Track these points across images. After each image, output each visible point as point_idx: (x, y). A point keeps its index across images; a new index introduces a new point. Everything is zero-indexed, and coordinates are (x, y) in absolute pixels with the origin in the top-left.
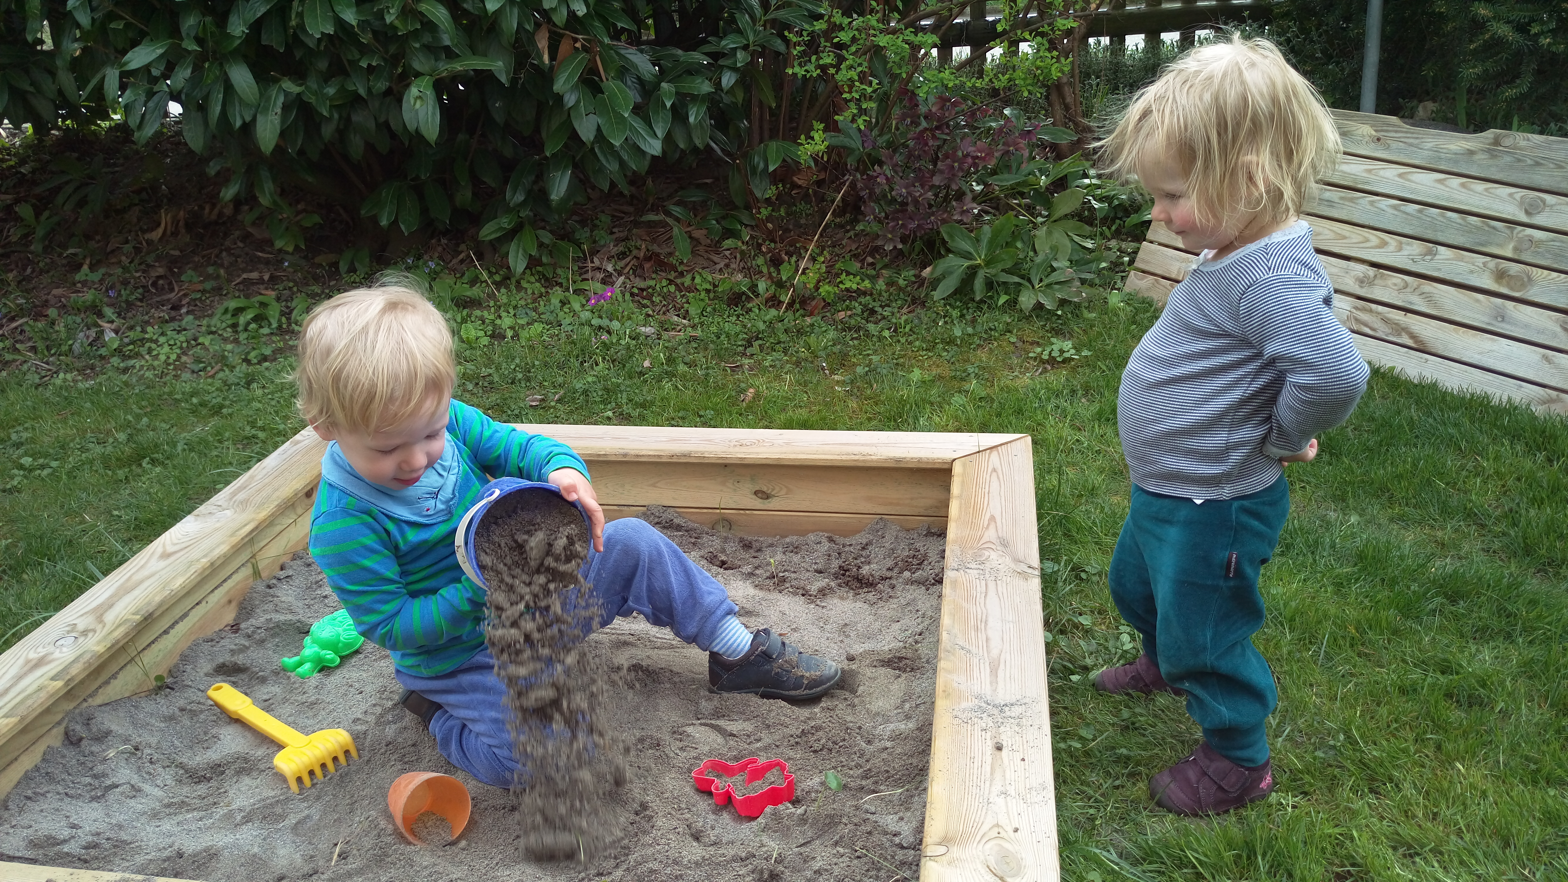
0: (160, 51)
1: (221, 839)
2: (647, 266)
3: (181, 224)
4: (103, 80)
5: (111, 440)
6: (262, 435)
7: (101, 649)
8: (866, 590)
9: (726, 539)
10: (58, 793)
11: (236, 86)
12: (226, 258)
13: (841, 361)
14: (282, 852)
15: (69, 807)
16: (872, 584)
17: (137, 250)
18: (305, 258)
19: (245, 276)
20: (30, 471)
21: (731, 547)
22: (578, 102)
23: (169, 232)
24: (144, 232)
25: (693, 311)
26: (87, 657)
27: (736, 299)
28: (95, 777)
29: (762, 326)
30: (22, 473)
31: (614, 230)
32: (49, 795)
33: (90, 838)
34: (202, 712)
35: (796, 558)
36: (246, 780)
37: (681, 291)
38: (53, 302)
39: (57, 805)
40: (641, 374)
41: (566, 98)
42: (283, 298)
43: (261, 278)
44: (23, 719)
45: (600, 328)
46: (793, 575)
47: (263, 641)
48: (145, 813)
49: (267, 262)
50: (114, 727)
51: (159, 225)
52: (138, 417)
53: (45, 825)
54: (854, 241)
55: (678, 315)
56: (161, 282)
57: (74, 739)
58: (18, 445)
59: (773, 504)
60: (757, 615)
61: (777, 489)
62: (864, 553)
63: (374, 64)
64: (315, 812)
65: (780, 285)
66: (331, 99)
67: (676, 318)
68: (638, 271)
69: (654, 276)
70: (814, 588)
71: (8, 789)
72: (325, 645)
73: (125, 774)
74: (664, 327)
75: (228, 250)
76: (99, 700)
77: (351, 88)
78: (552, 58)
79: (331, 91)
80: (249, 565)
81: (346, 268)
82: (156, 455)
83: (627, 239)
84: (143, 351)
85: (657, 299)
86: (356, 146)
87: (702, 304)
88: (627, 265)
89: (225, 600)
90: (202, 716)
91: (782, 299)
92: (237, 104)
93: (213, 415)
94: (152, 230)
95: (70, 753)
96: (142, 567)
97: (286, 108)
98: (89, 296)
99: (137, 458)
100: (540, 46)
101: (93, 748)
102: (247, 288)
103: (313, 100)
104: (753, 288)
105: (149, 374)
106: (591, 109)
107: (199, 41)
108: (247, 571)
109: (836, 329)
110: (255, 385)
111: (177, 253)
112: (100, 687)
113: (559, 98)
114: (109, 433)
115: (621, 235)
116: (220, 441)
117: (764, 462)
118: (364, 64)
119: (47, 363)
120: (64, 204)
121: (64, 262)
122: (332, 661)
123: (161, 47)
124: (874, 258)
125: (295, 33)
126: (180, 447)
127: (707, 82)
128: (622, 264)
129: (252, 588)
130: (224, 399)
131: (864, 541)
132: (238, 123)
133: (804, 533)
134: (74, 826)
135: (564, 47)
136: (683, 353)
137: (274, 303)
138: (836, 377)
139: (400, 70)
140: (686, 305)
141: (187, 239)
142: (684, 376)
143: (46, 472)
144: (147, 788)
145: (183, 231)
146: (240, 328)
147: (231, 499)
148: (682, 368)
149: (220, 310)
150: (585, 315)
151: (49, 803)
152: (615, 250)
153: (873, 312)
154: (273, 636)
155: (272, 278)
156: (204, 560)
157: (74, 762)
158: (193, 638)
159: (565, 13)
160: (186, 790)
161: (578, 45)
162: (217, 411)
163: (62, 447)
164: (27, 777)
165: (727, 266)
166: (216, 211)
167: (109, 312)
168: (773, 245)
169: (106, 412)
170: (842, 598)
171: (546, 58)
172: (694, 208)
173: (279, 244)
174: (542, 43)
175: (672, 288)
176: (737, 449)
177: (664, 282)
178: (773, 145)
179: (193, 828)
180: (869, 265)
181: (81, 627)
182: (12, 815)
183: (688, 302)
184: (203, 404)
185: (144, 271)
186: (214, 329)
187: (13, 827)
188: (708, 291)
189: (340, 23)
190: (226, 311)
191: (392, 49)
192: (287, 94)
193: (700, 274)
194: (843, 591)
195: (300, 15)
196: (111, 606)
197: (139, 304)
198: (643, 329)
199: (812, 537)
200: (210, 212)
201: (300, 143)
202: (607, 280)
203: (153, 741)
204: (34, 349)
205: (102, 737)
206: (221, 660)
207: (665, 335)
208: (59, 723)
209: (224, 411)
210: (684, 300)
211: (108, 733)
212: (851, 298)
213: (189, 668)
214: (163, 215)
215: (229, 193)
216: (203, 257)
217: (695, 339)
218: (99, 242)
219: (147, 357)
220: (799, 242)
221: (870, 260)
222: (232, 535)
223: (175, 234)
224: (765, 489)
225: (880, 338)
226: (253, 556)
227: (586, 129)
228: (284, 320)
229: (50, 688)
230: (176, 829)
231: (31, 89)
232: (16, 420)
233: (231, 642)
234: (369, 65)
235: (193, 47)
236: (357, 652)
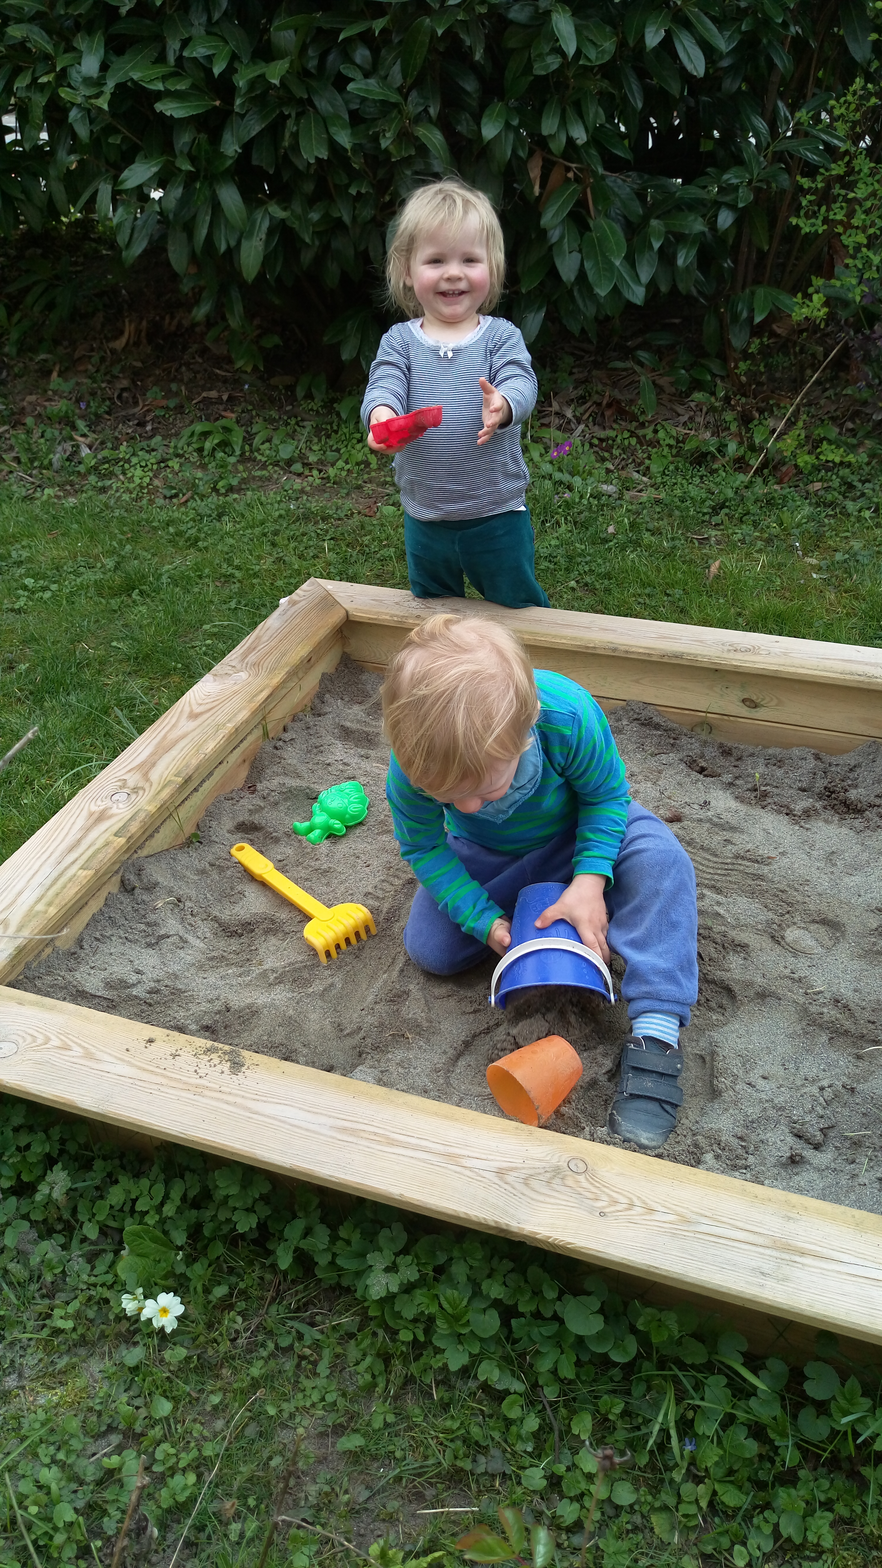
0: (155, 169)
1: (261, 998)
2: (608, 413)
3: (143, 334)
4: (95, 193)
5: (99, 565)
6: (238, 574)
7: (152, 808)
8: (853, 816)
9: (705, 743)
10: (120, 937)
11: (225, 210)
12: (187, 375)
13: (815, 542)
14: (313, 1016)
15: (133, 951)
16: (859, 811)
17: (103, 359)
18: (261, 378)
19: (204, 394)
20: (33, 593)
21: (711, 752)
22: (562, 238)
23: (131, 342)
24: (108, 340)
25: (655, 468)
26: (142, 815)
27: (700, 458)
28: (148, 924)
29: (730, 493)
30: (26, 593)
31: (575, 370)
32: (114, 938)
33: (153, 984)
34: (228, 868)
35: (779, 773)
36: (273, 940)
37: (642, 445)
38: (29, 409)
39: (121, 948)
40: (605, 541)
41: (550, 233)
42: (242, 422)
43: (220, 397)
44: (97, 872)
45: (561, 483)
46: (775, 790)
47: (276, 804)
48: (194, 964)
49: (225, 381)
50: (160, 880)
51: (122, 333)
52: (122, 545)
53: (116, 969)
54: (833, 402)
55: (638, 472)
56: (125, 395)
57: (129, 888)
58: (19, 564)
59: (760, 713)
60: (742, 832)
61: (768, 699)
62: (851, 775)
63: (363, 191)
64: (338, 981)
65: (752, 448)
66: (314, 225)
67: (636, 476)
68: (598, 420)
69: (615, 426)
70: (799, 806)
71: (81, 929)
72: (333, 815)
73: (172, 925)
74: (626, 485)
75: (188, 365)
76: (145, 852)
77: (336, 215)
78: (542, 186)
79: (315, 216)
80: (260, 726)
81: (303, 394)
82: (144, 587)
83: (586, 381)
84: (117, 470)
85: (616, 452)
86: (332, 273)
87: (665, 462)
88: (586, 411)
89: (240, 760)
90: (229, 873)
91: (751, 462)
92: (223, 227)
93: (188, 548)
94: (116, 338)
95: (126, 899)
96: (174, 726)
97: (270, 232)
98: (60, 406)
99: (128, 588)
100: (532, 175)
101: (144, 897)
102: (207, 406)
103: (296, 225)
104: (721, 449)
105: (126, 497)
106: (575, 245)
107: (193, 159)
108: (258, 732)
109: (810, 504)
110: (226, 518)
111: (139, 364)
112: (147, 840)
113: (543, 234)
114: (97, 558)
115: (581, 376)
116: (200, 577)
117: (760, 672)
118: (353, 191)
119: (30, 476)
120: (33, 306)
121: (36, 367)
122: (339, 830)
123: (155, 165)
124: (854, 422)
125: (286, 153)
126: (164, 579)
127: (700, 219)
128: (581, 409)
129: (262, 748)
130: (199, 530)
131: (853, 763)
132: (223, 248)
133: (788, 746)
134: (138, 972)
135: (555, 176)
136: (647, 519)
137: (236, 428)
138: (808, 560)
139: (387, 198)
140: (647, 462)
141: (149, 350)
142: (649, 547)
143: (47, 595)
144: (190, 938)
145: (144, 341)
146: (205, 453)
147: (243, 660)
148: (647, 537)
149: (186, 432)
150: (547, 468)
151: (115, 947)
152: (574, 394)
153: (851, 486)
154: (285, 800)
155: (230, 398)
156: (230, 725)
157: (129, 908)
158: (215, 795)
159: (564, 140)
160: (222, 944)
161: (570, 175)
162: (193, 543)
163: (57, 569)
164: (94, 920)
165: (691, 419)
166: (175, 322)
167: (81, 424)
168: (743, 400)
169: (93, 536)
170: (826, 821)
171: (537, 190)
172: (659, 352)
173: (239, 364)
174: (535, 173)
175: (634, 441)
176: (731, 655)
177: (626, 434)
178: (761, 292)
179: (234, 983)
180: (848, 430)
181: (131, 783)
182: (87, 955)
183: (649, 458)
184: (179, 534)
185: (109, 382)
186: (181, 452)
187: (92, 968)
188: (670, 446)
189: (334, 146)
190: (193, 434)
191: (381, 173)
192: (272, 218)
193: (663, 427)
194: (828, 815)
195: (295, 136)
196: (154, 765)
197: (107, 417)
198: (605, 487)
199: (796, 752)
200: (170, 324)
201: (278, 269)
202: (566, 428)
203: (193, 893)
204: (18, 460)
205: (151, 887)
206: (241, 819)
207: (627, 495)
208: (117, 872)
209: (200, 544)
210: (645, 455)
211: (156, 884)
212: (828, 470)
213: (214, 824)
214: (127, 323)
215: (201, 312)
216: (164, 370)
217: (658, 502)
218: (66, 348)
219: (121, 477)
220: (772, 398)
221: (850, 425)
222: (250, 701)
223: (137, 344)
224: (754, 698)
225: (859, 519)
226: (264, 718)
227: (568, 268)
228: (247, 448)
229: (115, 844)
230: (220, 983)
231: (22, 197)
232: (14, 536)
233: (248, 802)
234: (358, 192)
235: (187, 167)
236: (361, 824)
